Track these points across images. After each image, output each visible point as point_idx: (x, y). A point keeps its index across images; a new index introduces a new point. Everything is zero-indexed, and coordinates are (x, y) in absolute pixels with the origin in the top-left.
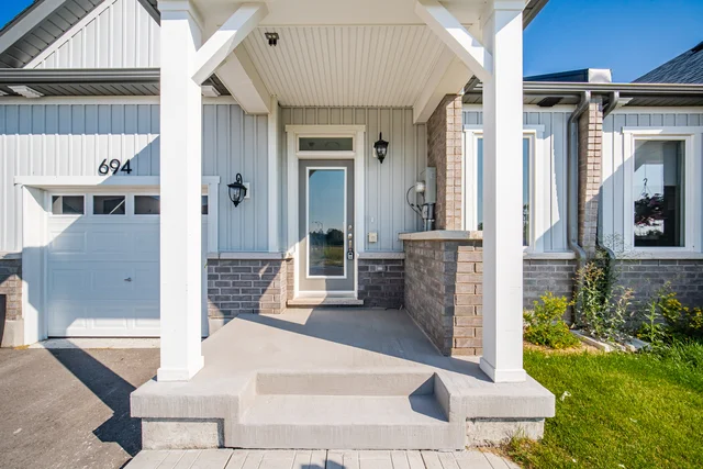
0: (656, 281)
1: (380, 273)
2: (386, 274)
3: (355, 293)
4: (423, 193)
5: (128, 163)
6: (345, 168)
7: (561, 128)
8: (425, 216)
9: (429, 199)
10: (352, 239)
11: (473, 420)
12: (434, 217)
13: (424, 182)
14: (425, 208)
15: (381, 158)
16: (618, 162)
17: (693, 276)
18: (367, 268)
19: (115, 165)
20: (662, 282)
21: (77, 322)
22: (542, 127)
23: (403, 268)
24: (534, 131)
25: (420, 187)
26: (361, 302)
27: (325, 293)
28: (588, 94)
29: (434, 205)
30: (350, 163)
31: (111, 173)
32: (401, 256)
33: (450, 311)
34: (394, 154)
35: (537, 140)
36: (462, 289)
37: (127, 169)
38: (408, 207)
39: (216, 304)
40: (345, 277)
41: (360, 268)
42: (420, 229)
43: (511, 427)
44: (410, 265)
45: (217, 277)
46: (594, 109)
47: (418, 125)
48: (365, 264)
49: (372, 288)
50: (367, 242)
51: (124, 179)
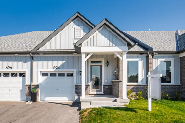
0: (164, 90)
1: (107, 88)
2: (109, 88)
3: (102, 92)
4: (116, 72)
5: (59, 67)
6: (100, 67)
7: (145, 59)
8: (116, 77)
9: (117, 74)
10: (101, 81)
11: (120, 102)
12: (118, 77)
13: (116, 70)
14: (116, 75)
15: (108, 65)
16: (157, 66)
17: (172, 89)
18: (105, 87)
19: (56, 67)
20: (165, 90)
21: (47, 98)
22: (141, 59)
23: (112, 87)
24: (139, 59)
25: (115, 71)
26: (104, 94)
27: (96, 92)
28: (148, 53)
29: (118, 75)
30: (101, 66)
31: (56, 69)
32: (112, 85)
33: (118, 91)
34: (110, 65)
35: (139, 61)
36: (120, 88)
37: (59, 68)
38: (113, 75)
39: (76, 94)
40: (100, 89)
41: (103, 87)
42: (115, 79)
43: (125, 103)
44: (113, 86)
45: (76, 88)
46: (150, 56)
47: (115, 58)
48: (104, 86)
49: (106, 91)
50: (105, 82)
51: (58, 70)
